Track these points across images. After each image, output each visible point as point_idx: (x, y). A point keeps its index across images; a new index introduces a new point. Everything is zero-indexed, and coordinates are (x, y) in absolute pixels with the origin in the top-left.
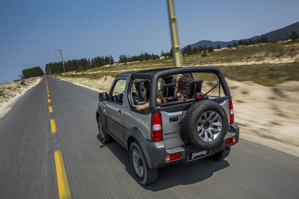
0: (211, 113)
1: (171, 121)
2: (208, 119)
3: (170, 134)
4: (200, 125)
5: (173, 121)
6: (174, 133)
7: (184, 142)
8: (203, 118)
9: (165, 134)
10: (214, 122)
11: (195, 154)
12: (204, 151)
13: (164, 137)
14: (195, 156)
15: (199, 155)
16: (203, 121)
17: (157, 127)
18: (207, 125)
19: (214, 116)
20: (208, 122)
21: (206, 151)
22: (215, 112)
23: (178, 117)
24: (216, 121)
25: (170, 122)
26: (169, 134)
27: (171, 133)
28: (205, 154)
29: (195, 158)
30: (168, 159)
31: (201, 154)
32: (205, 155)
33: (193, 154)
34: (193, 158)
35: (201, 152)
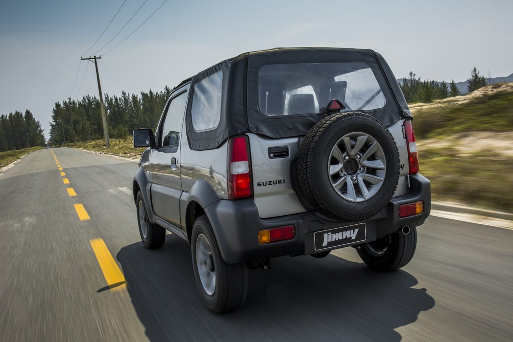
0: (359, 138)
1: (272, 155)
2: (353, 152)
4: (335, 161)
5: (275, 156)
6: (280, 182)
7: (304, 205)
8: (342, 147)
9: (259, 184)
10: (369, 159)
11: (330, 236)
12: (352, 231)
13: (257, 190)
14: (330, 240)
15: (341, 238)
16: (344, 155)
17: (241, 168)
18: (352, 166)
19: (367, 146)
20: (354, 160)
21: (357, 230)
22: (368, 135)
23: (287, 148)
24: (373, 158)
25: (270, 157)
26: (268, 183)
27: (272, 183)
28: (353, 238)
29: (329, 244)
30: (265, 238)
31: (344, 237)
32: (354, 240)
33: (326, 235)
34: (325, 244)
35: (344, 232)
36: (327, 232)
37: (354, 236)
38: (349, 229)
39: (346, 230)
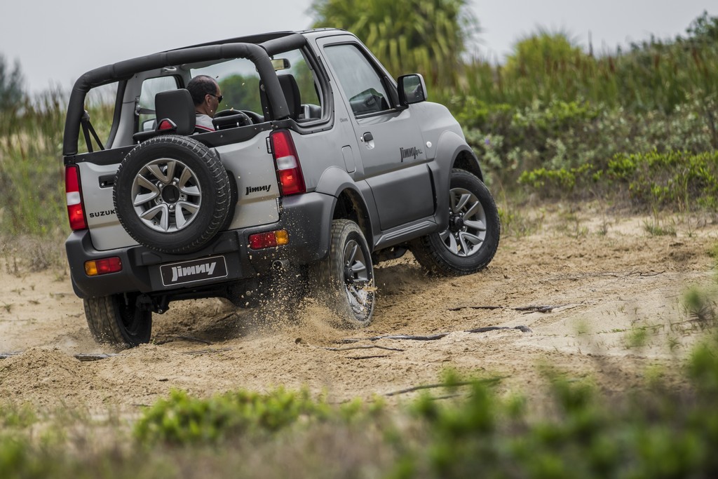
1: (103, 184)
2: (167, 179)
3: (102, 215)
5: (107, 185)
6: (112, 212)
9: (92, 215)
10: (186, 185)
11: (180, 270)
12: (207, 265)
13: (90, 220)
14: (180, 275)
15: (194, 273)
21: (214, 264)
22: (176, 160)
24: (190, 184)
25: (101, 186)
26: (100, 214)
27: (105, 213)
28: (210, 273)
29: (180, 279)
31: (198, 272)
32: (211, 276)
33: (174, 269)
34: (175, 279)
35: (197, 267)
36: (176, 266)
37: (211, 271)
38: (204, 262)
39: (199, 263)
